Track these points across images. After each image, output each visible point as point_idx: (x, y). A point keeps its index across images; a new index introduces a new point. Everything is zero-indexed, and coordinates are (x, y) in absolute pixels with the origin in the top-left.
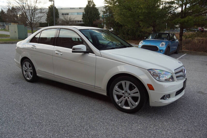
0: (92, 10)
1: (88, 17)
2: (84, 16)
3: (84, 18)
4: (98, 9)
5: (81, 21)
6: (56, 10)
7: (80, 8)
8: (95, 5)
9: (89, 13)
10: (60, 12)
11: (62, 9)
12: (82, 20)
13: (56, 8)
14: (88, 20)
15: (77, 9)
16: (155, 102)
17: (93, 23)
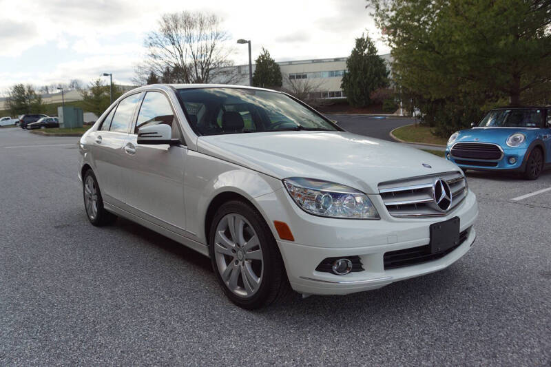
0: (367, 61)
1: (359, 83)
2: (346, 80)
3: (345, 85)
4: (384, 60)
5: (338, 94)
6: (276, 67)
7: (337, 60)
8: (375, 49)
9: (359, 72)
10: (286, 71)
11: (290, 63)
12: (341, 90)
13: (275, 61)
14: (358, 91)
15: (329, 61)
16: (301, 277)
17: (371, 98)
